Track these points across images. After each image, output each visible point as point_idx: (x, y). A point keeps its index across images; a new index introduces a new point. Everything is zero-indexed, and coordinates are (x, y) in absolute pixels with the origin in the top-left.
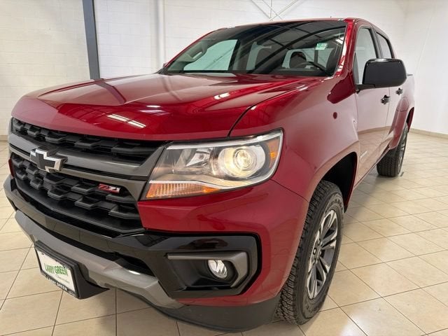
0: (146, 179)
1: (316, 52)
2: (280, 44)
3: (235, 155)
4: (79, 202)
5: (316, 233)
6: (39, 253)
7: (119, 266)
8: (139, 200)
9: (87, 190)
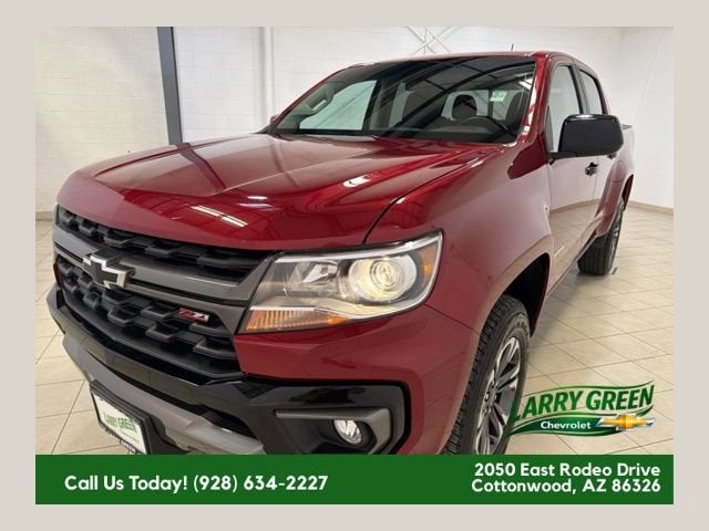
0: (246, 304)
1: (491, 105)
2: (438, 86)
3: (373, 271)
4: (151, 331)
5: (489, 374)
6: (97, 398)
7: (209, 423)
8: (236, 333)
9: (163, 316)
